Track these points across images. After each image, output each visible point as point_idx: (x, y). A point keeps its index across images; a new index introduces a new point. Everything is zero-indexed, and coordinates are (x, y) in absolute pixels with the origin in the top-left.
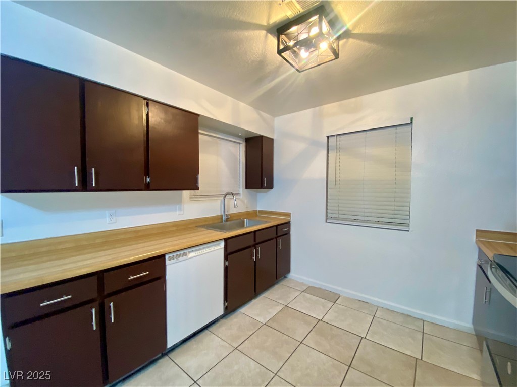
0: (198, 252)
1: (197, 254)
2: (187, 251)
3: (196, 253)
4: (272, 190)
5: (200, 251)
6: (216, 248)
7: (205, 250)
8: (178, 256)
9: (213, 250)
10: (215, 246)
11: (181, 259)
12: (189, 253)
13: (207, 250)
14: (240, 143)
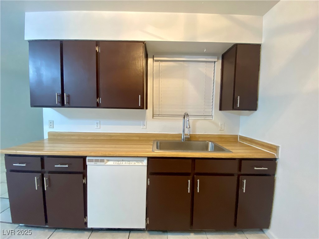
0: (117, 162)
1: (115, 164)
2: (105, 159)
3: (115, 162)
4: (256, 112)
5: (119, 162)
6: (137, 164)
7: (124, 162)
8: (97, 161)
9: (133, 164)
10: (137, 161)
11: (98, 163)
12: (108, 160)
13: (127, 163)
14: (215, 62)
